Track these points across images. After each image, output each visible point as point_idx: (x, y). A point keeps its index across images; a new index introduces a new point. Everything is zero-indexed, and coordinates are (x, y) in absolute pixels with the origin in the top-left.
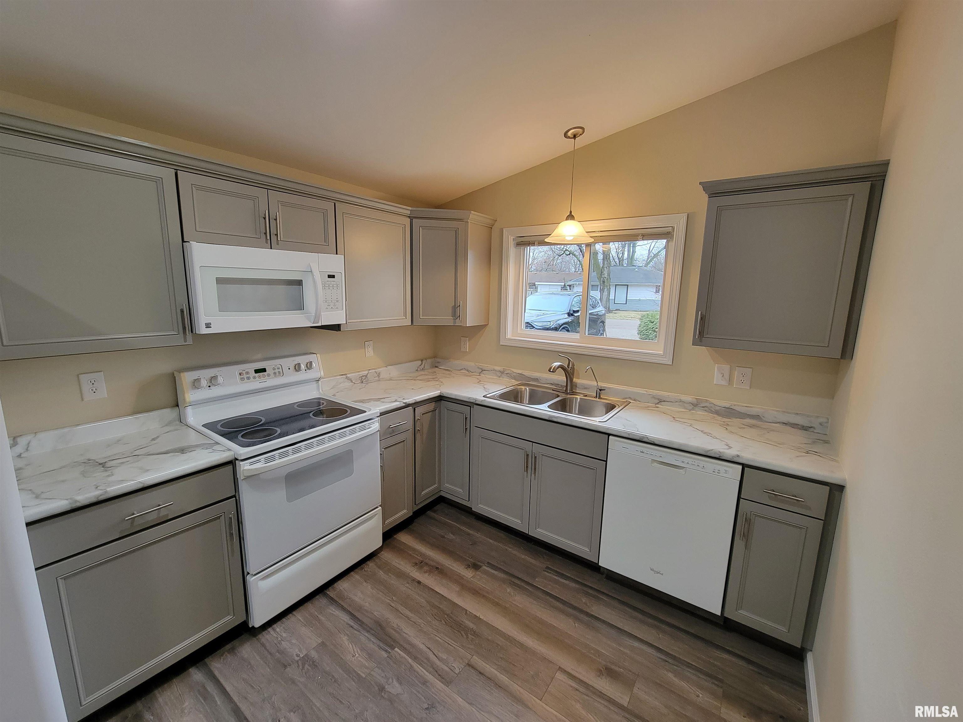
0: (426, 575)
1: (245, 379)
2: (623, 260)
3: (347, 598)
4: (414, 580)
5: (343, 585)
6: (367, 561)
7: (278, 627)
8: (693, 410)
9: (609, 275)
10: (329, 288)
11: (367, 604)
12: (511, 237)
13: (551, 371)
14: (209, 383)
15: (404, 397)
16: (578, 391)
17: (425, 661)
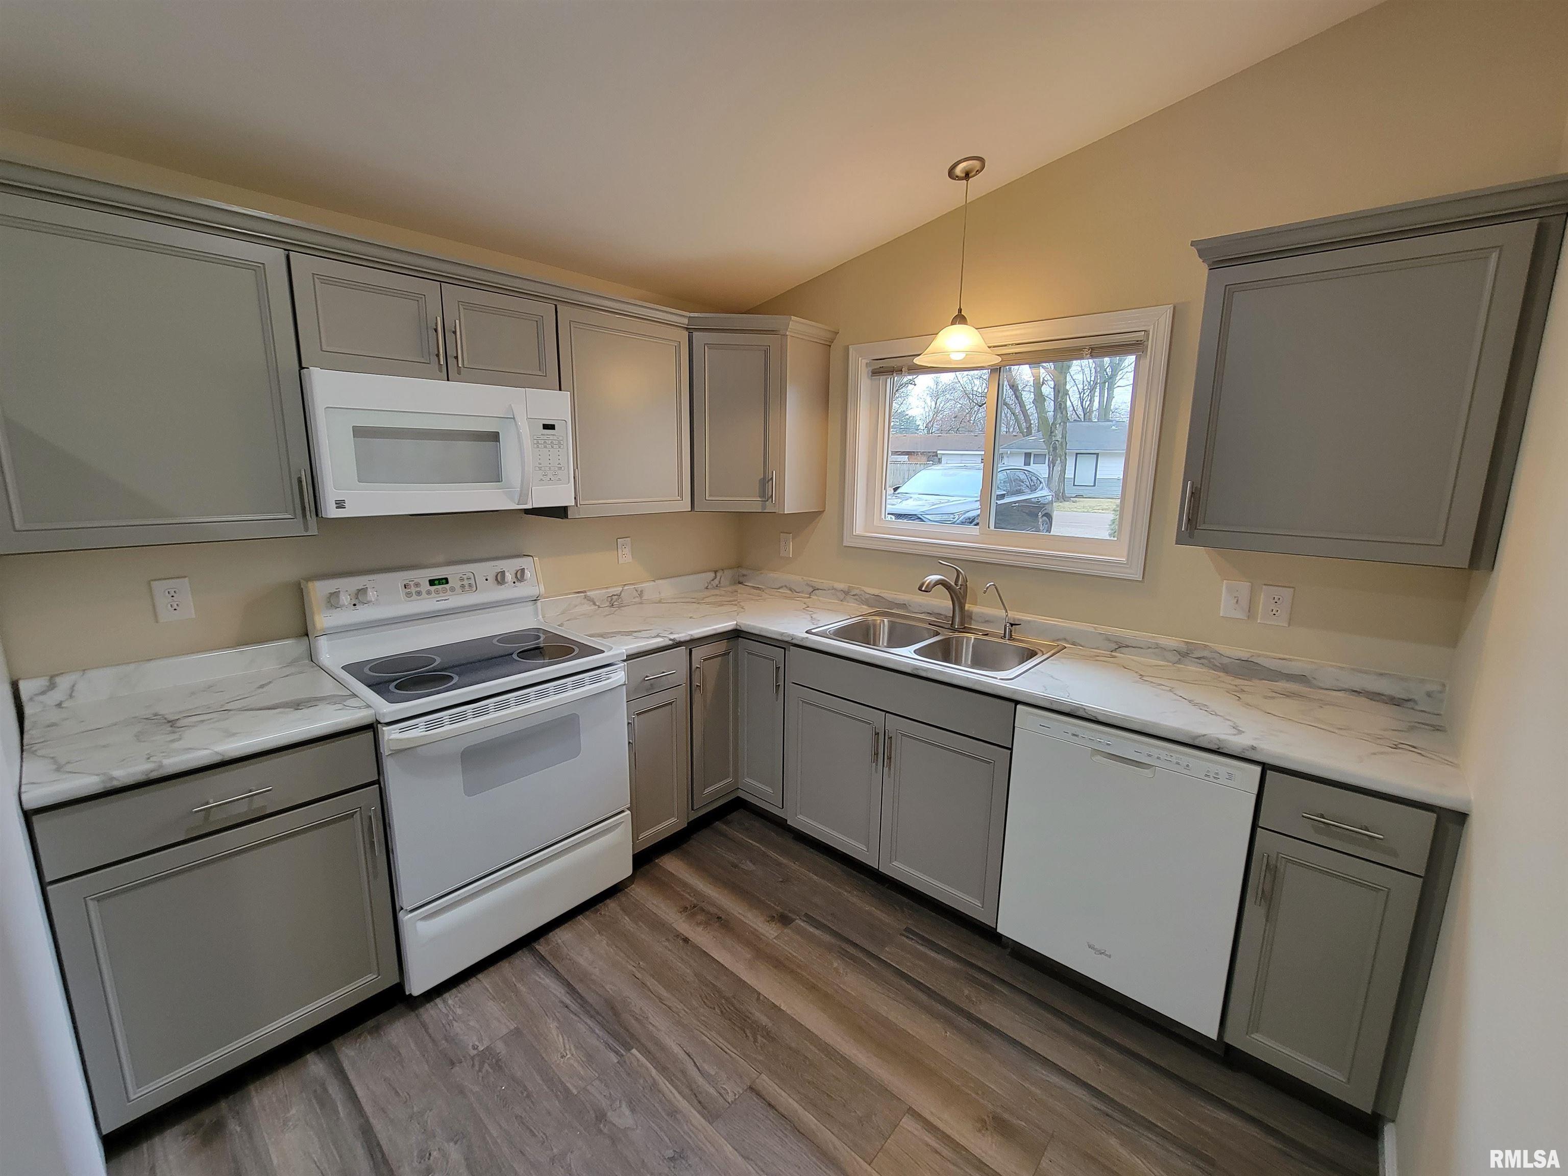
0: (700, 929)
1: (414, 594)
2: (1091, 412)
3: (567, 958)
4: (678, 935)
5: (562, 936)
6: (606, 899)
7: (451, 998)
8: (1179, 664)
9: (1064, 437)
10: (545, 447)
11: (597, 971)
12: (863, 361)
13: (923, 589)
14: (353, 600)
15: (672, 631)
16: (974, 626)
17: (679, 1075)
